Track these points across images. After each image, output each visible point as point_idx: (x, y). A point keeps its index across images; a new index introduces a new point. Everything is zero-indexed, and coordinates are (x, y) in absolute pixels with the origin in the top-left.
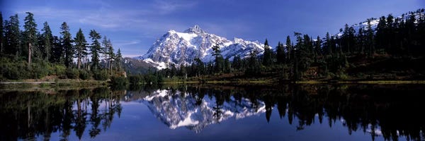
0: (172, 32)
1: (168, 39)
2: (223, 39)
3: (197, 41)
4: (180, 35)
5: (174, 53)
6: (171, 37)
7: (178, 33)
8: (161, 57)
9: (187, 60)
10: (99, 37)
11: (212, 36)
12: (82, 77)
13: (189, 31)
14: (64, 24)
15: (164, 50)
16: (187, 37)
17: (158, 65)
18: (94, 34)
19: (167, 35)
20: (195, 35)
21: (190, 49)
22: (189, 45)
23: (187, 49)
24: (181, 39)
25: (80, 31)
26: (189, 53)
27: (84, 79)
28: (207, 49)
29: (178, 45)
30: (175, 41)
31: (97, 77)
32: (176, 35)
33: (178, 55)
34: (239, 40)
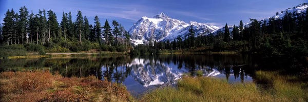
0: (145, 18)
1: (142, 23)
2: (182, 22)
3: (162, 24)
4: (151, 20)
5: (146, 34)
6: (144, 22)
7: (149, 19)
8: (137, 36)
9: (155, 38)
10: (118, 25)
11: (173, 20)
12: (110, 50)
13: (157, 17)
14: (96, 17)
15: (139, 31)
16: (156, 22)
17: (135, 42)
18: (115, 23)
19: (141, 20)
20: (161, 20)
21: (157, 30)
22: (157, 27)
23: (155, 30)
24: (151, 23)
25: (107, 21)
26: (157, 33)
27: (111, 51)
28: (170, 30)
29: (149, 27)
30: (147, 25)
31: (118, 50)
32: (148, 20)
33: (149, 35)
34: (194, 23)
